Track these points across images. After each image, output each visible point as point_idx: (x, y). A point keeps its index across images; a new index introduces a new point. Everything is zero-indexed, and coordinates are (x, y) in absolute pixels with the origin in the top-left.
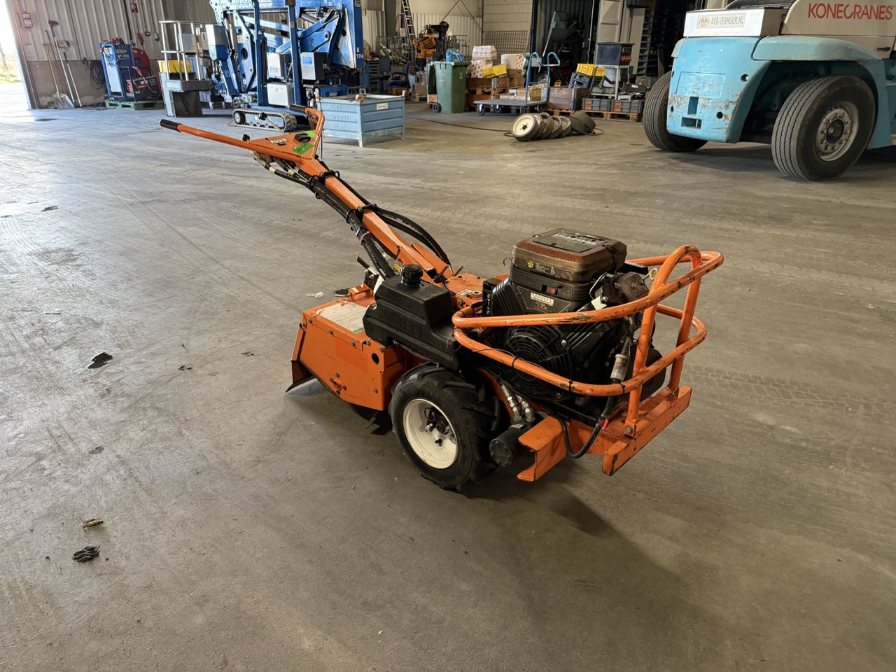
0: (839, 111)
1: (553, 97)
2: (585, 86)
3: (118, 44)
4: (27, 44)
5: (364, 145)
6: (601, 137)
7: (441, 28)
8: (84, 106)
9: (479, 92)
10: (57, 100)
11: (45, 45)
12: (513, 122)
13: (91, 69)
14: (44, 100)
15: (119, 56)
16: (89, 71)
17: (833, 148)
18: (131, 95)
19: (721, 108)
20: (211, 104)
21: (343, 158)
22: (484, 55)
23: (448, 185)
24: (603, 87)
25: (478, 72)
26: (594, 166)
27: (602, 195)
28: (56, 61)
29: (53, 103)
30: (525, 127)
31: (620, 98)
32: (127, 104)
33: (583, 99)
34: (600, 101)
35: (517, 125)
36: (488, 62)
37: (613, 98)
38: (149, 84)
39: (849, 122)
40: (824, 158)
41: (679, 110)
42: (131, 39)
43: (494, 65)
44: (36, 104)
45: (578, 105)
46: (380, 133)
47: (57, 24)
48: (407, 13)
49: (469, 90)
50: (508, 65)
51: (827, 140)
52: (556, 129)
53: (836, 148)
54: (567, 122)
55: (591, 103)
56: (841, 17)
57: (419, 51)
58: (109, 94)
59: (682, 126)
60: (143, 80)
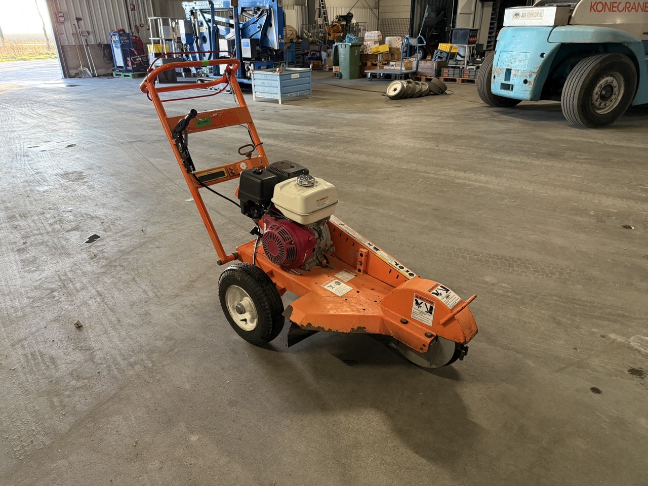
0: (609, 79)
1: (420, 68)
2: (444, 59)
3: (121, 33)
4: (62, 34)
5: (282, 103)
6: (450, 96)
7: (348, 17)
8: (99, 76)
9: (369, 64)
10: (81, 72)
11: (73, 34)
12: (388, 85)
13: (104, 50)
14: (73, 72)
15: (122, 41)
16: (102, 52)
17: (605, 105)
18: (130, 68)
19: (526, 77)
20: (183, 74)
21: (266, 112)
22: (373, 38)
23: (334, 130)
24: (456, 60)
25: (369, 50)
26: (438, 118)
27: (437, 138)
28: (80, 45)
29: (78, 74)
30: (395, 90)
31: (468, 68)
32: (127, 74)
33: (442, 69)
34: (454, 70)
35: (390, 88)
36: (375, 42)
37: (463, 68)
38: (142, 60)
39: (617, 86)
40: (598, 112)
41: (499, 78)
42: (131, 29)
43: (379, 45)
44: (67, 74)
45: (438, 73)
46: (294, 94)
47: (82, 20)
48: (323, 7)
49: (362, 63)
50: (390, 45)
51: (601, 99)
52: (417, 91)
53: (607, 105)
54: (426, 86)
55: (447, 71)
56: (615, 11)
57: (330, 35)
58: (116, 67)
59: (501, 89)
60: (138, 58)
